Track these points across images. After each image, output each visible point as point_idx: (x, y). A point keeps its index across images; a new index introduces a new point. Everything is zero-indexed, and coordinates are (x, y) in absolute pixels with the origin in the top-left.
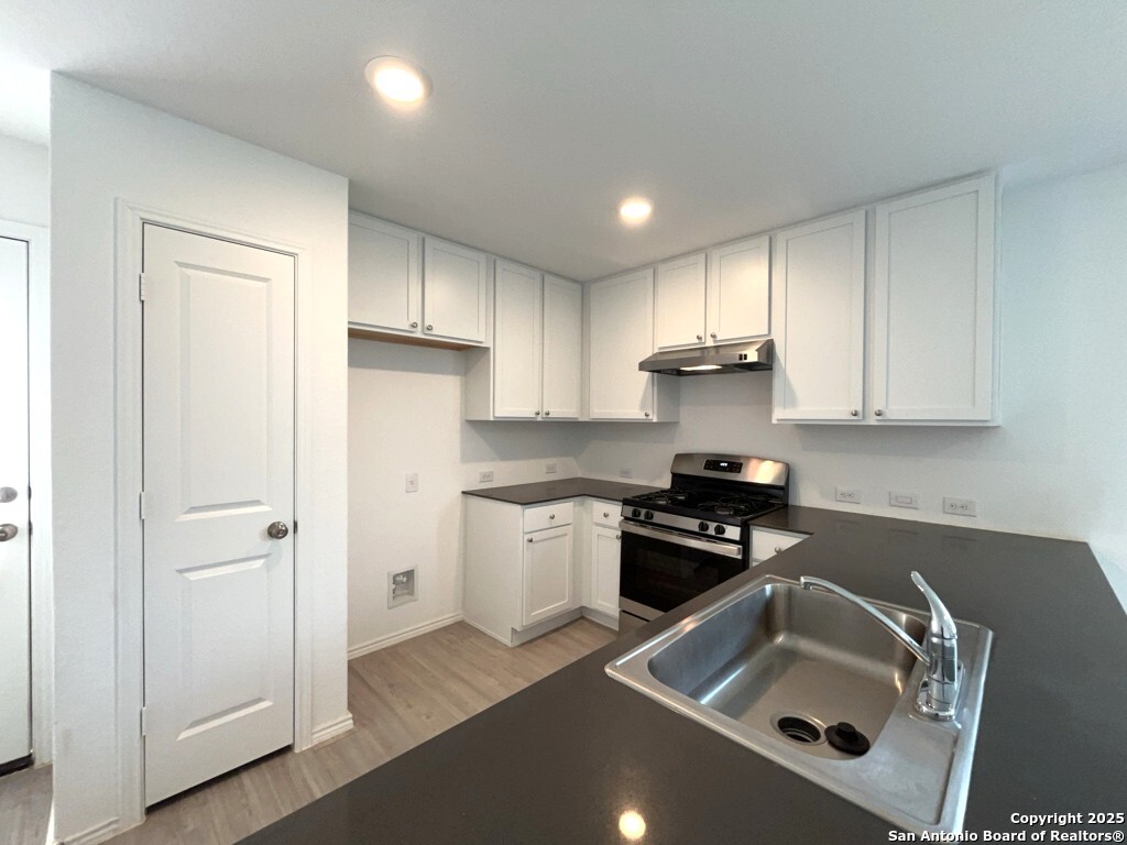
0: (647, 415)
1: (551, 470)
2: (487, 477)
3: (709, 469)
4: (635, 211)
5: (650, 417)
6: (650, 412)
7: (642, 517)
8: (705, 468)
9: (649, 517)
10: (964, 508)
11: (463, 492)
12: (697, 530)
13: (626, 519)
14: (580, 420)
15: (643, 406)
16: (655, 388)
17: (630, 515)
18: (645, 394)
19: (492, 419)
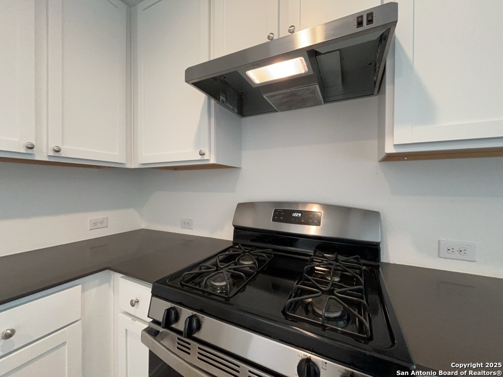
0: (202, 154)
1: (95, 225)
3: (279, 220)
5: (206, 157)
6: (206, 150)
7: (181, 325)
8: (274, 220)
9: (193, 327)
13: (155, 322)
14: (128, 166)
16: (213, 119)
17: (160, 319)
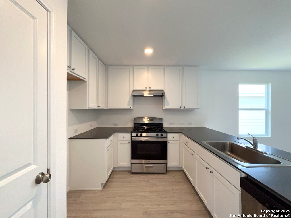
0: (130, 107)
2: (76, 131)
4: (149, 51)
7: (139, 135)
9: (141, 135)
10: (190, 124)
11: (69, 138)
12: (156, 136)
15: (129, 104)
18: (129, 100)
19: (87, 108)
